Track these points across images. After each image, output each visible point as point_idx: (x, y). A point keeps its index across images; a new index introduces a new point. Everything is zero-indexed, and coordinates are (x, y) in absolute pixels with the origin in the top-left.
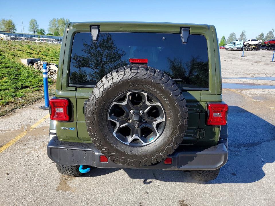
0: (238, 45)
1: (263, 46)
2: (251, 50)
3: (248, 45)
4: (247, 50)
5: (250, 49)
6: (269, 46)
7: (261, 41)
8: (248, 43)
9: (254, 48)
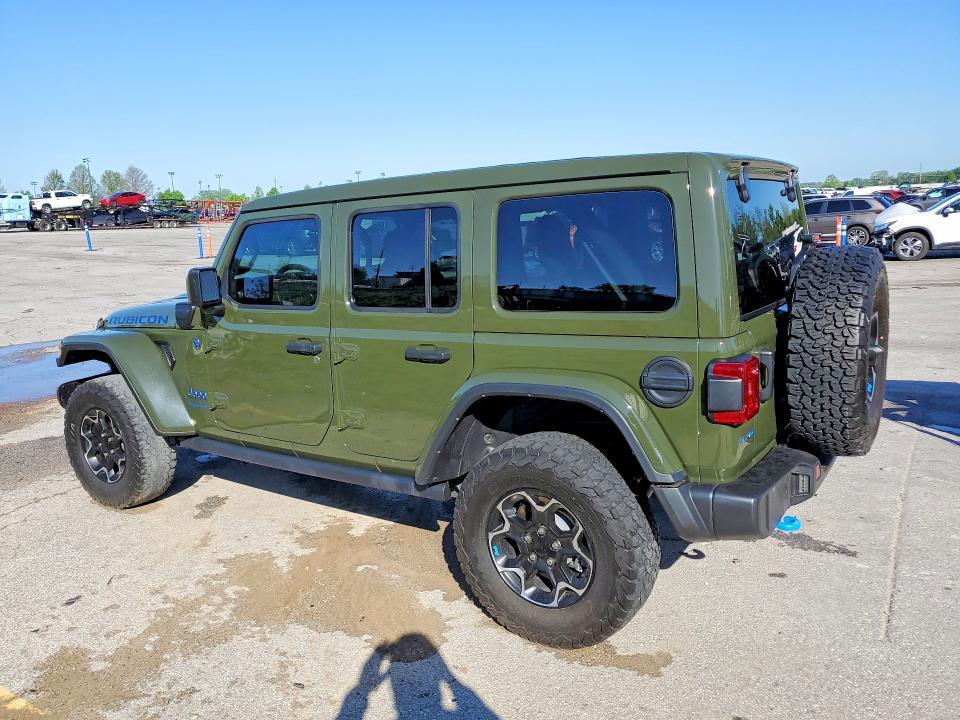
0: (10, 210)
1: (99, 213)
2: (63, 227)
3: (48, 211)
4: (49, 227)
5: (59, 226)
6: (117, 213)
7: (87, 197)
8: (49, 205)
9: (71, 221)
